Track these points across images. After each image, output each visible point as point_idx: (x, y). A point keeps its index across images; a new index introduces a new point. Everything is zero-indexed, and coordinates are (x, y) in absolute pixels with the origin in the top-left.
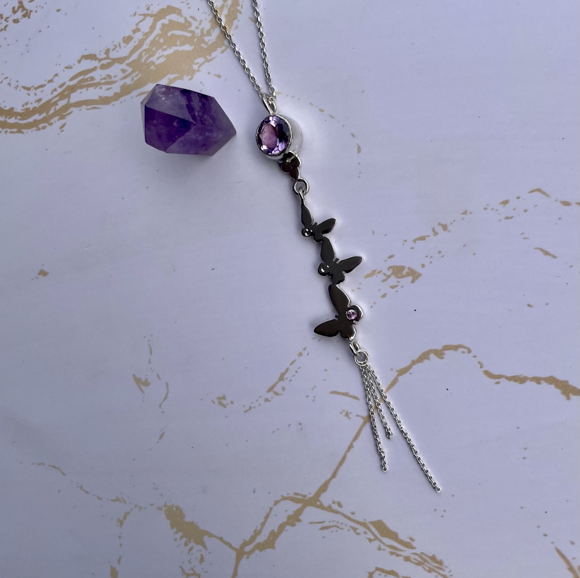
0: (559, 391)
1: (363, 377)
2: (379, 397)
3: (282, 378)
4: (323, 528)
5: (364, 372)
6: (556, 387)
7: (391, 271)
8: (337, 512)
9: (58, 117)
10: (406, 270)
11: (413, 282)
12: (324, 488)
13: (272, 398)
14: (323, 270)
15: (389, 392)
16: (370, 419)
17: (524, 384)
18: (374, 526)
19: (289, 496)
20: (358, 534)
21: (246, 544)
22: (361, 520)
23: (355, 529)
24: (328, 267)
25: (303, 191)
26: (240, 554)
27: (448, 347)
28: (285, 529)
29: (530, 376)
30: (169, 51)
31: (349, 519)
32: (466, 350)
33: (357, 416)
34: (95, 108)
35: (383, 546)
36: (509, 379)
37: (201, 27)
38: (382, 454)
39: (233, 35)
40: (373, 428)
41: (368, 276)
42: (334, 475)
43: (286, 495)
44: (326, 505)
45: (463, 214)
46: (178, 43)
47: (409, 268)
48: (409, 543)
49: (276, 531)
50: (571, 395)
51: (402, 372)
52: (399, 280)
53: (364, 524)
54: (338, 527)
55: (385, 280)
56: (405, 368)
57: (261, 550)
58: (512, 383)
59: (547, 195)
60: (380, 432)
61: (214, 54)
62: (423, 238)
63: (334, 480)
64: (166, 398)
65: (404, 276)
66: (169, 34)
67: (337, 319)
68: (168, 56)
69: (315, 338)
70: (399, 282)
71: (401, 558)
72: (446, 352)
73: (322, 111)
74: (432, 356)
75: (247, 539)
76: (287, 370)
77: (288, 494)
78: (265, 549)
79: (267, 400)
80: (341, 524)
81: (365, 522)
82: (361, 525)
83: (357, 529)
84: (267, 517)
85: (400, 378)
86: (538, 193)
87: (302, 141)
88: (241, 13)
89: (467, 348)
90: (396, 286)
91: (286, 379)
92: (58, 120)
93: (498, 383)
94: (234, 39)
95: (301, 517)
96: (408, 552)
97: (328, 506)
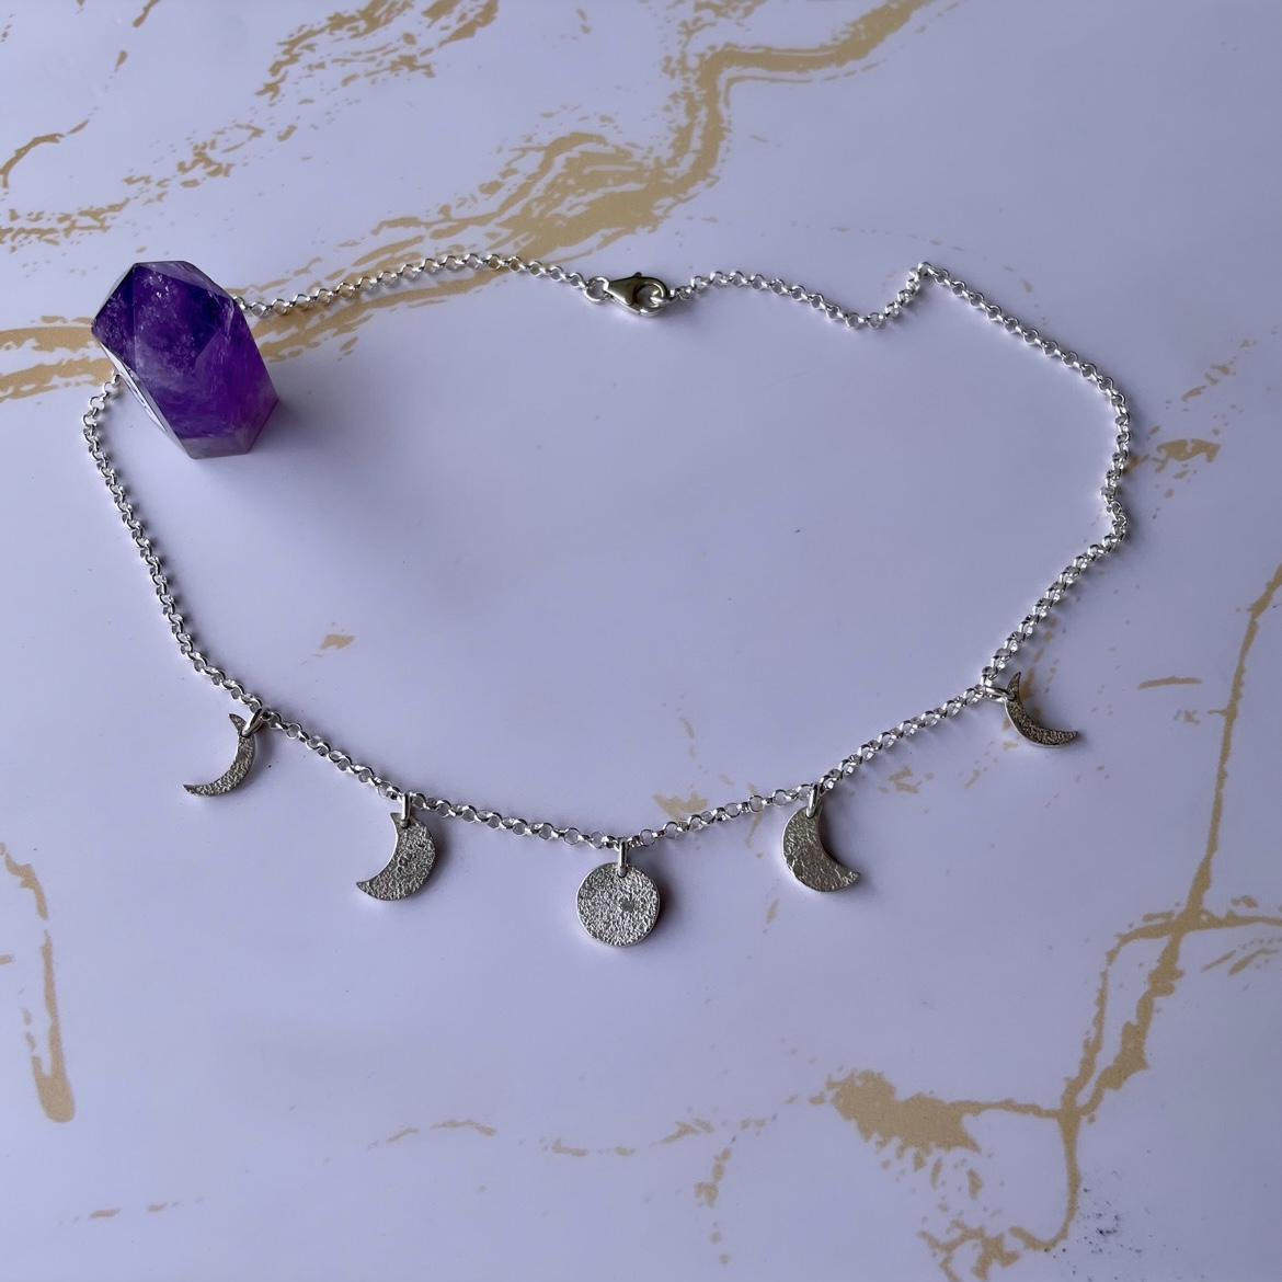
8: (1250, 920)
12: (1202, 880)
21: (1074, 1087)
26: (1070, 1118)
30: (591, 196)
37: (653, 156)
42: (1213, 845)
43: (1126, 931)
44: (1221, 914)
46: (610, 182)
52: (1184, 462)
54: (1265, 952)
56: (1260, 600)
62: (1196, 392)
63: (1217, 855)
66: (587, 171)
68: (591, 204)
70: (1185, 466)
75: (1074, 1072)
77: (1131, 926)
79: (1008, 745)
80: (1270, 941)
84: (1101, 1000)
85: (1259, 620)
90: (1184, 474)
91: (1037, 690)
97: (1228, 917)
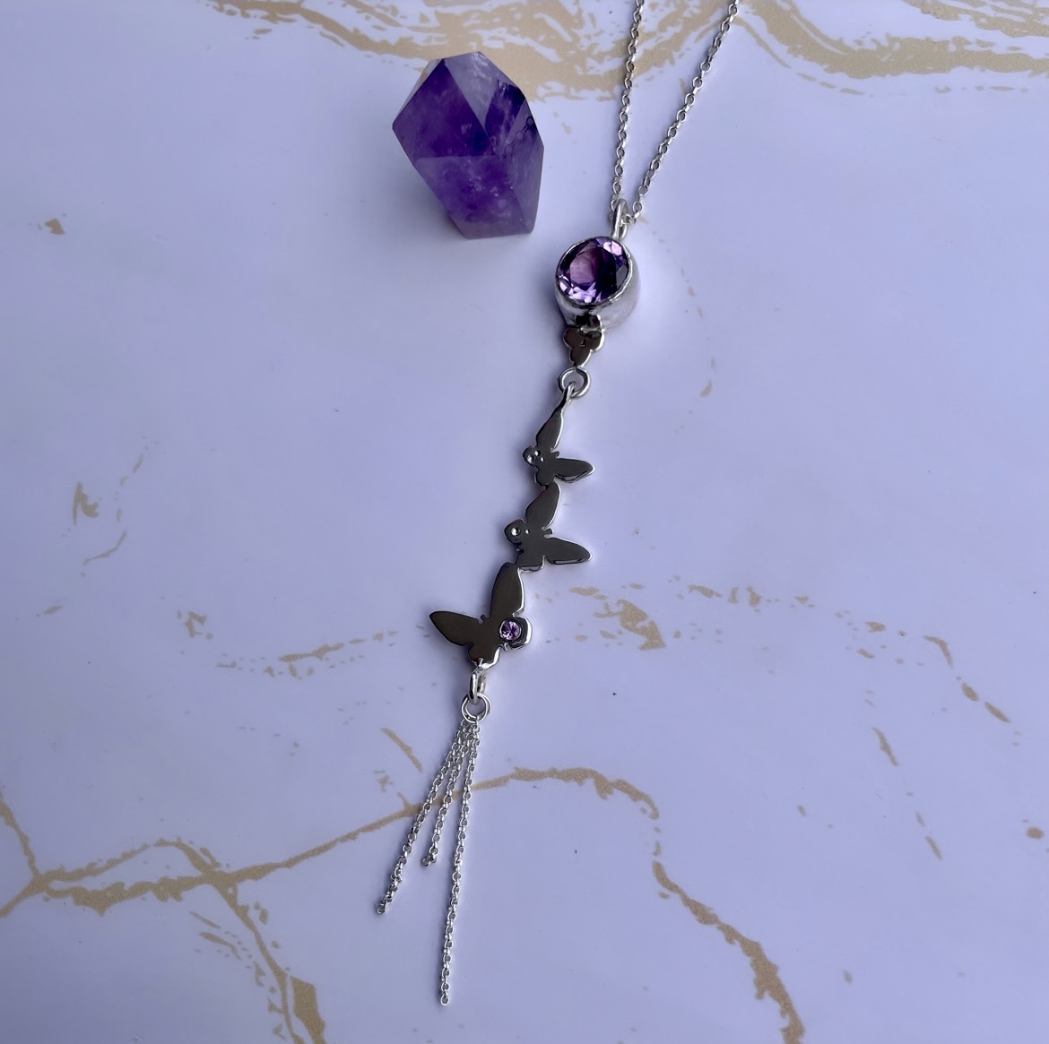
0: (752, 974)
1: (454, 739)
2: (457, 787)
3: (320, 653)
4: (208, 936)
5: (463, 732)
6: (752, 965)
7: (621, 608)
8: (250, 925)
9: (265, 13)
10: (646, 623)
11: (643, 648)
12: (258, 872)
13: (280, 673)
14: (514, 532)
15: (478, 791)
16: (416, 813)
17: (705, 926)
18: (296, 990)
19: (191, 846)
20: (260, 984)
21: (60, 874)
22: (282, 965)
23: (260, 972)
24: (527, 532)
25: (573, 391)
26: (39, 884)
27: (625, 787)
28: (144, 896)
29: (724, 920)
30: (518, 40)
31: (263, 949)
32: (650, 810)
33: (400, 795)
34: (335, 40)
35: (285, 1031)
36: (688, 902)
37: (594, 40)
38: (396, 883)
39: (637, 86)
40: (411, 832)
41: (579, 591)
42: (290, 863)
43: (186, 842)
44: (241, 901)
45: (799, 599)
46: (542, 38)
47: (652, 623)
49: (126, 888)
50: (767, 994)
51: (525, 775)
52: (623, 630)
54: (234, 949)
55: (601, 616)
56: (533, 772)
57: (77, 902)
58: (687, 911)
59: (950, 661)
60: (417, 846)
61: (584, 93)
62: (708, 593)
63: (285, 871)
64: (105, 555)
65: (635, 630)
66: (538, 16)
67: (481, 621)
68: (510, 46)
69: (421, 628)
70: (620, 633)
72: (617, 793)
73: (691, 292)
74: (590, 782)
75: (70, 869)
76: (338, 647)
77: (191, 842)
78: (85, 904)
79: (270, 670)
80: (244, 949)
81: (287, 972)
82: (275, 972)
83: (263, 975)
84: (127, 856)
85: (512, 781)
86: (937, 647)
87: (629, 315)
88: (672, 63)
89: (655, 809)
90: (612, 637)
91: (327, 659)
92: (263, 18)
93: (664, 896)
94: (634, 94)
95: (184, 894)
97: (243, 907)
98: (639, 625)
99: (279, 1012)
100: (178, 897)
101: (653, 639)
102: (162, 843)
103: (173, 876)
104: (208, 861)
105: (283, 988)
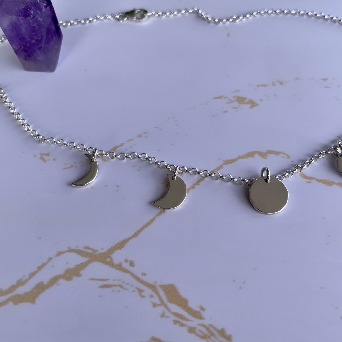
3: (114, 149)
4: (103, 287)
7: (235, 99)
10: (247, 100)
11: (251, 108)
18: (164, 290)
19: (78, 248)
20: (143, 297)
22: (151, 282)
23: (140, 291)
27: (271, 152)
28: (58, 283)
31: (138, 279)
32: (285, 156)
35: (167, 313)
36: (319, 181)
47: (250, 100)
48: (198, 312)
49: (45, 283)
51: (229, 162)
53: (152, 287)
55: (229, 103)
57: (16, 303)
65: (245, 103)
71: (185, 329)
72: (269, 155)
74: (256, 155)
76: (122, 145)
78: (21, 302)
81: (155, 284)
82: (149, 287)
83: (143, 291)
89: (287, 155)
93: (309, 182)
95: (81, 272)
96: (194, 322)
98: (245, 101)
99: (160, 305)
100: (78, 275)
101: (253, 104)
102: (60, 253)
103: (72, 266)
104: (90, 251)
105: (157, 292)
